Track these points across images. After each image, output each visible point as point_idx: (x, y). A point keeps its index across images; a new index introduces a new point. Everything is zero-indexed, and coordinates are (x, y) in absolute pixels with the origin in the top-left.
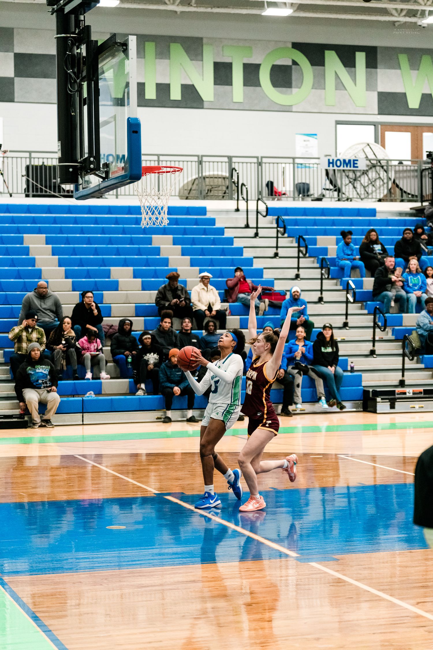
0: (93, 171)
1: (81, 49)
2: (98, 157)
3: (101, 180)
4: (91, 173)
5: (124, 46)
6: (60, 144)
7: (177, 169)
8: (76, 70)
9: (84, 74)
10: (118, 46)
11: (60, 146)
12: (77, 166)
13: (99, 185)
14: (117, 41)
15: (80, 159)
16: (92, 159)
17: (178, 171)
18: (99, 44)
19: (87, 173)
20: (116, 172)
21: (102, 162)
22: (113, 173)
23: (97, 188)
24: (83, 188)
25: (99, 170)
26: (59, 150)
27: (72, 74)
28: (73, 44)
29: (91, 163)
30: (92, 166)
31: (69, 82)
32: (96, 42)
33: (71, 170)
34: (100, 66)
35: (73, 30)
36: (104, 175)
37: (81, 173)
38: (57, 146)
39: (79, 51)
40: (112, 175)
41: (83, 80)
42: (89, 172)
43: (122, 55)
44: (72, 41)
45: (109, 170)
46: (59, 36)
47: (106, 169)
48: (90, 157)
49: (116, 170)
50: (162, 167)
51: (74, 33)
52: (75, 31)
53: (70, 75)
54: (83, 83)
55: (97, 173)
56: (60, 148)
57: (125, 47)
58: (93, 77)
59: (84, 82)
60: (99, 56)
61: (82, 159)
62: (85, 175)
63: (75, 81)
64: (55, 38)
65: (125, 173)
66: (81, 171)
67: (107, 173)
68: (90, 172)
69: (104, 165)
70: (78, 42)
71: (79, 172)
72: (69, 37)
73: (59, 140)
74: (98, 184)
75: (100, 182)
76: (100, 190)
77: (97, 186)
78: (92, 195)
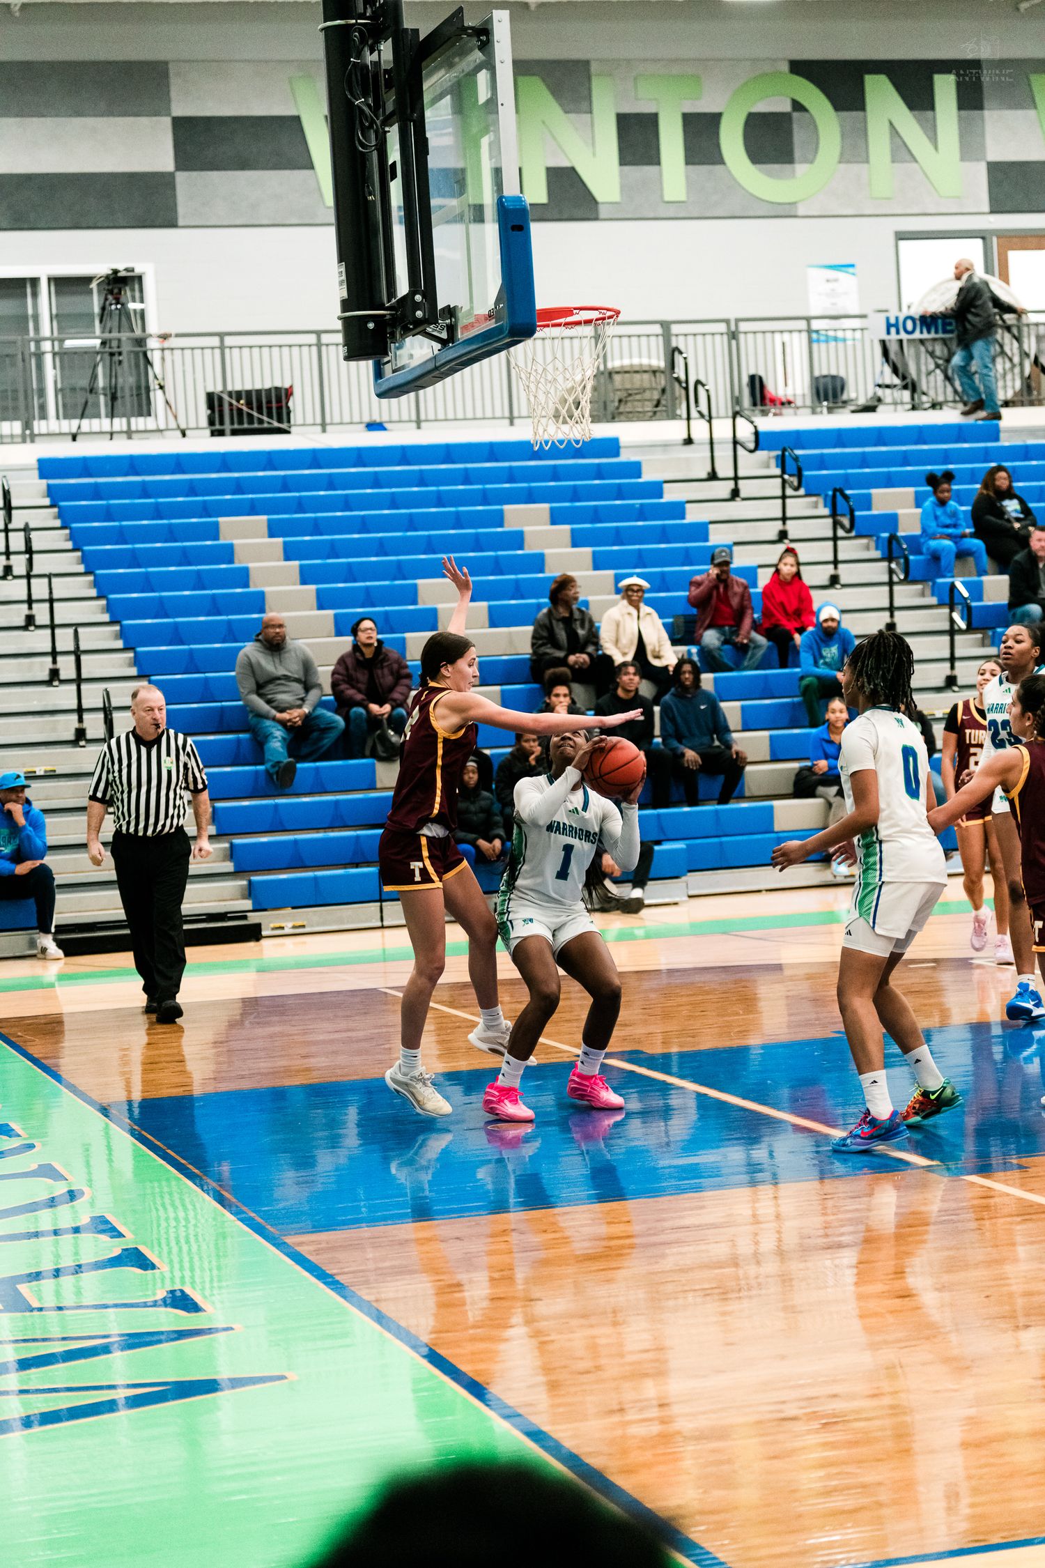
0: (418, 327)
1: (379, 51)
2: (430, 293)
3: (439, 346)
4: (414, 332)
5: (483, 35)
6: (343, 269)
7: (609, 313)
8: (370, 101)
9: (390, 107)
10: (469, 35)
11: (344, 274)
12: (384, 315)
13: (435, 357)
14: (466, 25)
15: (389, 301)
16: (418, 298)
17: (610, 317)
18: (422, 37)
19: (406, 331)
20: (472, 325)
21: (441, 304)
22: (466, 328)
23: (431, 366)
24: (394, 371)
25: (436, 322)
26: (341, 283)
27: (365, 108)
28: (363, 41)
29: (417, 306)
30: (419, 314)
31: (358, 125)
32: (416, 31)
33: (371, 325)
34: (425, 86)
35: (361, 9)
36: (444, 335)
37: (393, 335)
38: (337, 275)
39: (375, 57)
40: (462, 334)
41: (387, 121)
42: (411, 330)
43: (478, 56)
44: (360, 32)
45: (456, 322)
46: (329, 24)
47: (448, 321)
48: (412, 293)
49: (472, 320)
50: (575, 309)
51: (363, 16)
52: (365, 9)
53: (362, 111)
54: (387, 129)
55: (429, 330)
56: (344, 277)
57: (484, 38)
58: (413, 111)
59: (391, 126)
60: (424, 64)
61: (394, 301)
62: (403, 336)
63: (372, 122)
64: (322, 29)
65: (496, 322)
66: (394, 326)
67: (451, 329)
68: (415, 328)
69: (443, 309)
70: (373, 36)
71: (388, 331)
72: (353, 25)
73: (340, 261)
74: (431, 355)
75: (436, 352)
76: (436, 368)
77: (430, 360)
78: (418, 383)
